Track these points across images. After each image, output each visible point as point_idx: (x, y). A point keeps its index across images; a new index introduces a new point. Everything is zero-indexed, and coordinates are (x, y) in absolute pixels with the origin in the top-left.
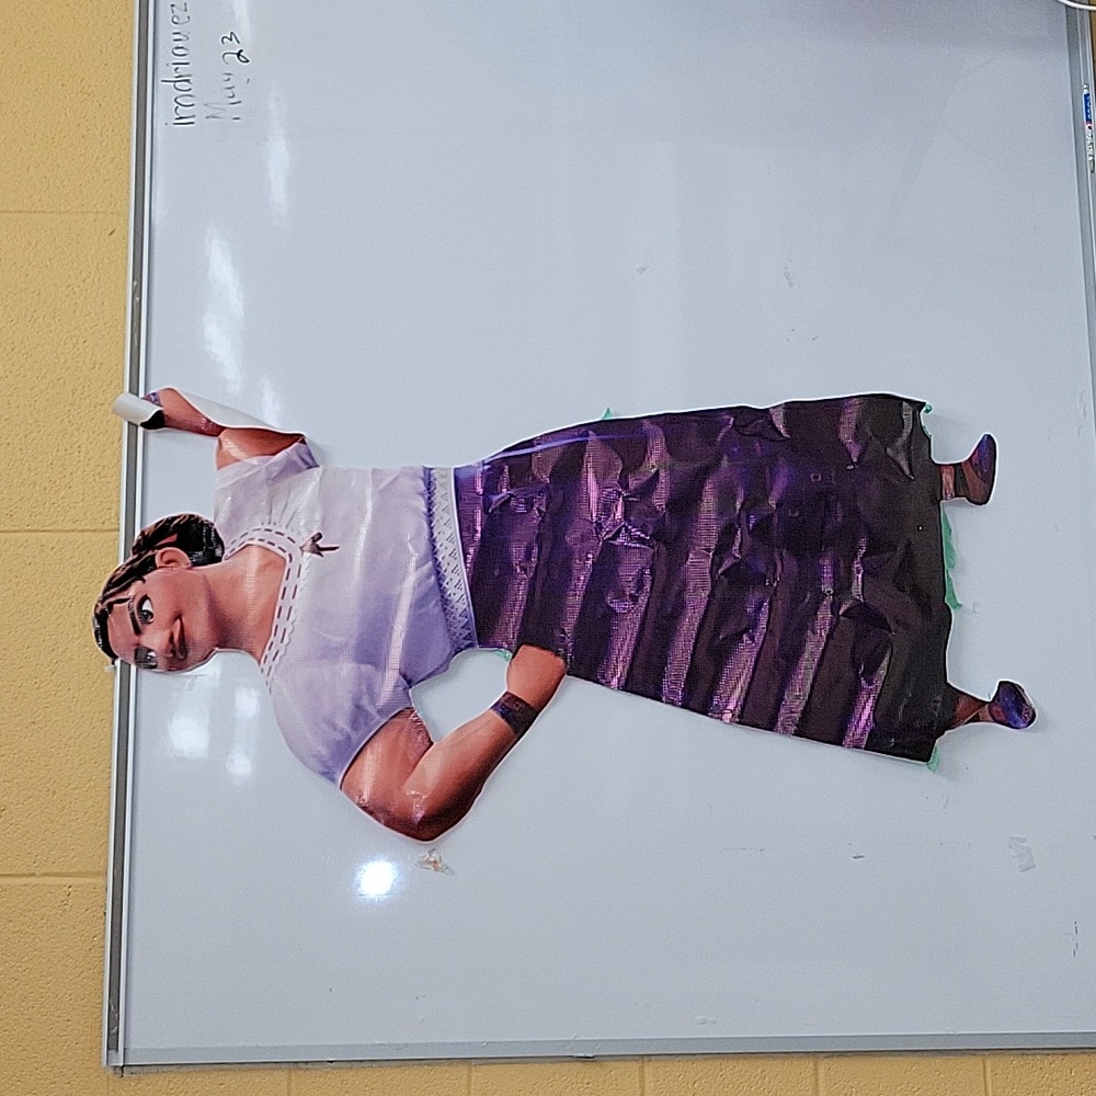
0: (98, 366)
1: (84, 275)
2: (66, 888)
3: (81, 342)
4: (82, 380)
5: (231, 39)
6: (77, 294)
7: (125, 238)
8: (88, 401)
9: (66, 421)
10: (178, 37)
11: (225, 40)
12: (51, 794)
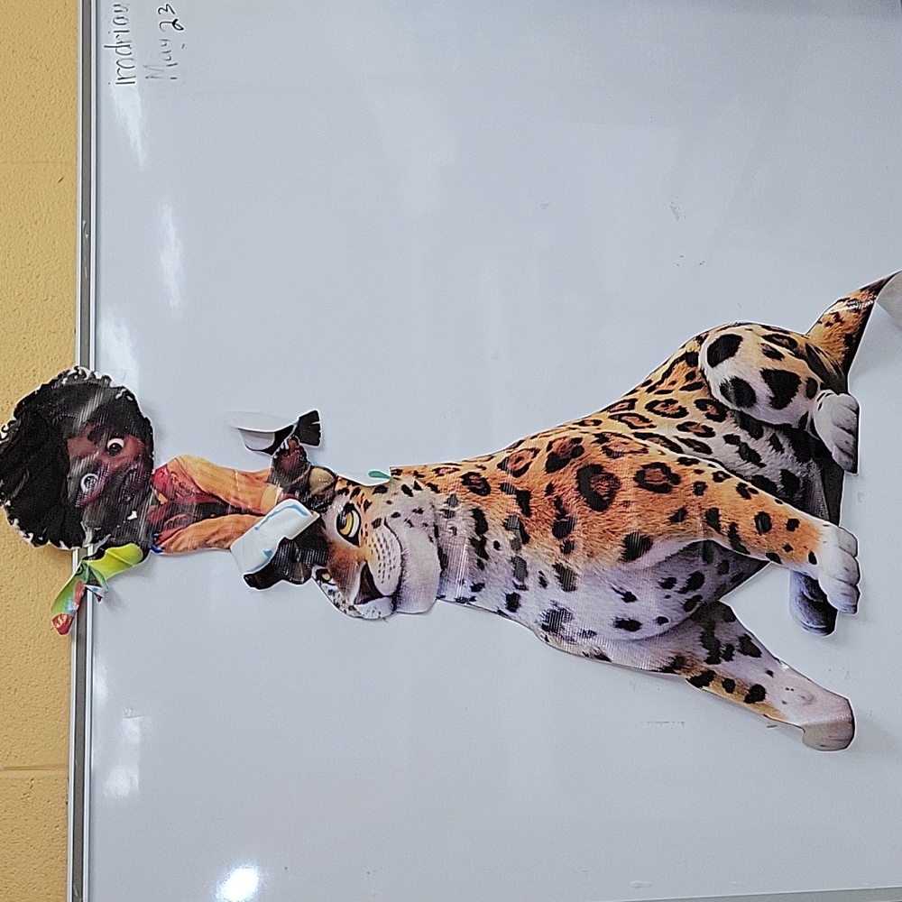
0: (50, 298)
1: (36, 217)
2: (28, 781)
3: (34, 277)
4: (36, 311)
5: (167, 10)
6: (30, 234)
7: (74, 184)
8: (41, 328)
9: (22, 348)
10: (118, 8)
11: (161, 11)
12: (12, 693)
